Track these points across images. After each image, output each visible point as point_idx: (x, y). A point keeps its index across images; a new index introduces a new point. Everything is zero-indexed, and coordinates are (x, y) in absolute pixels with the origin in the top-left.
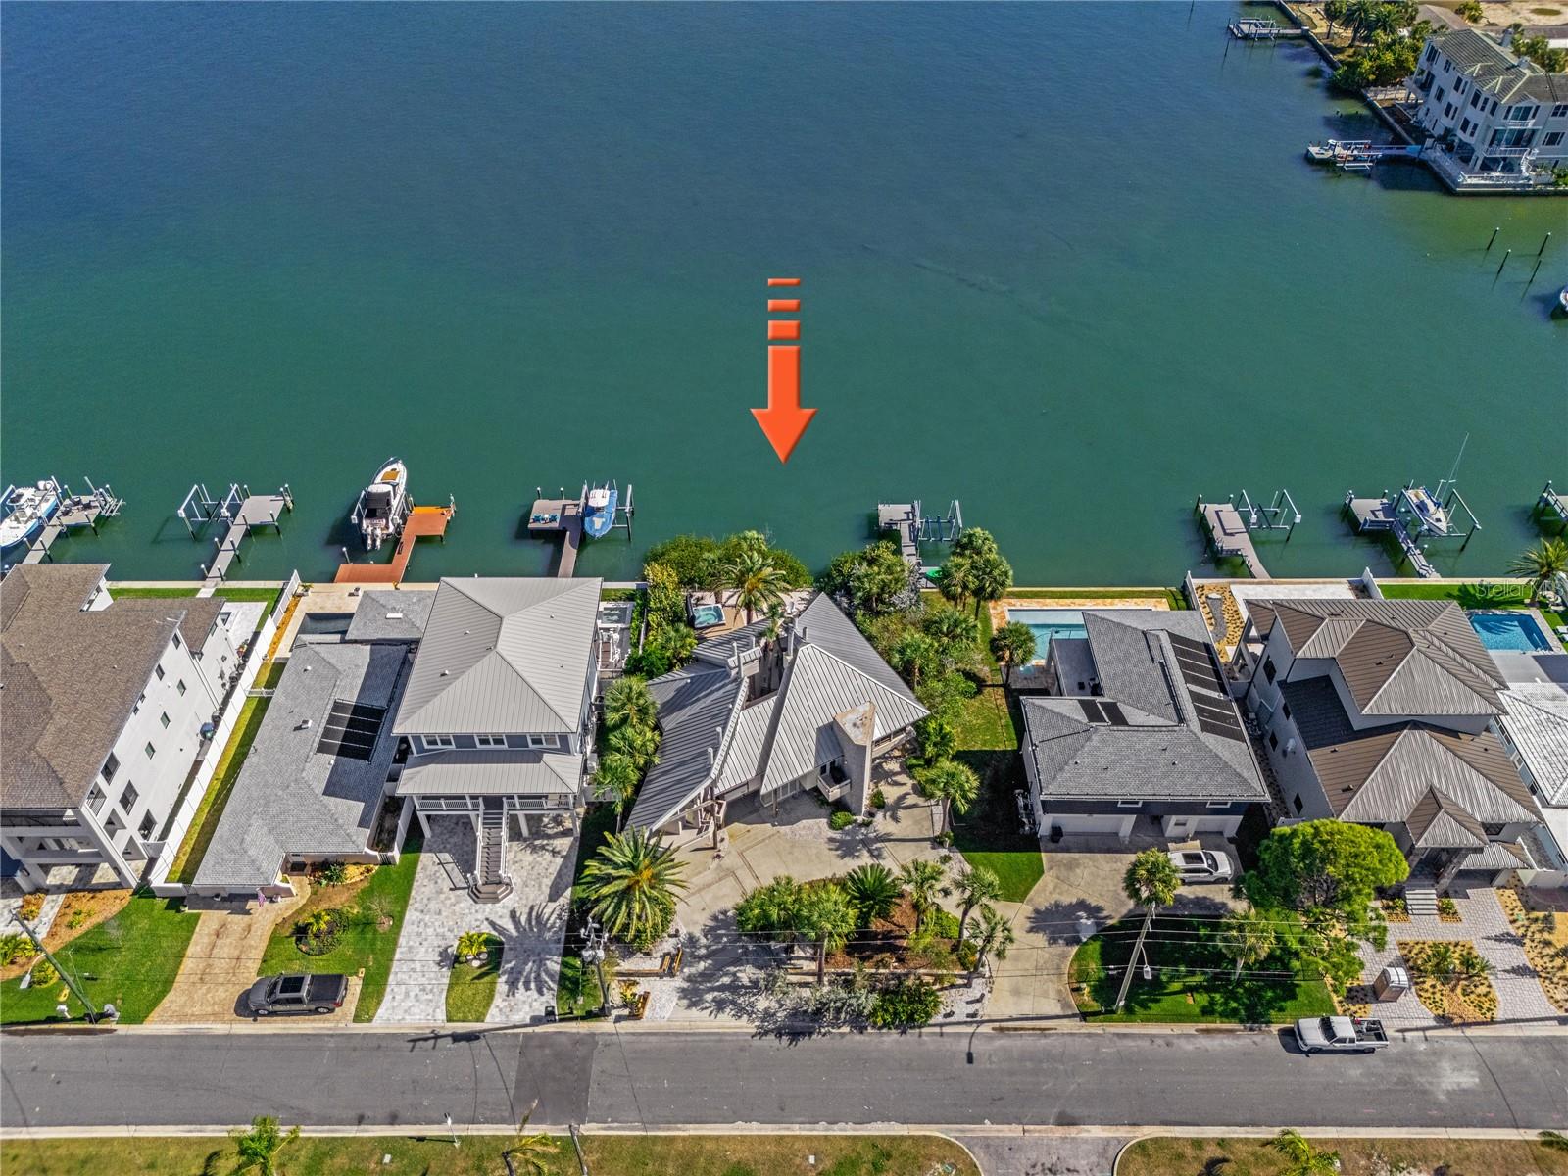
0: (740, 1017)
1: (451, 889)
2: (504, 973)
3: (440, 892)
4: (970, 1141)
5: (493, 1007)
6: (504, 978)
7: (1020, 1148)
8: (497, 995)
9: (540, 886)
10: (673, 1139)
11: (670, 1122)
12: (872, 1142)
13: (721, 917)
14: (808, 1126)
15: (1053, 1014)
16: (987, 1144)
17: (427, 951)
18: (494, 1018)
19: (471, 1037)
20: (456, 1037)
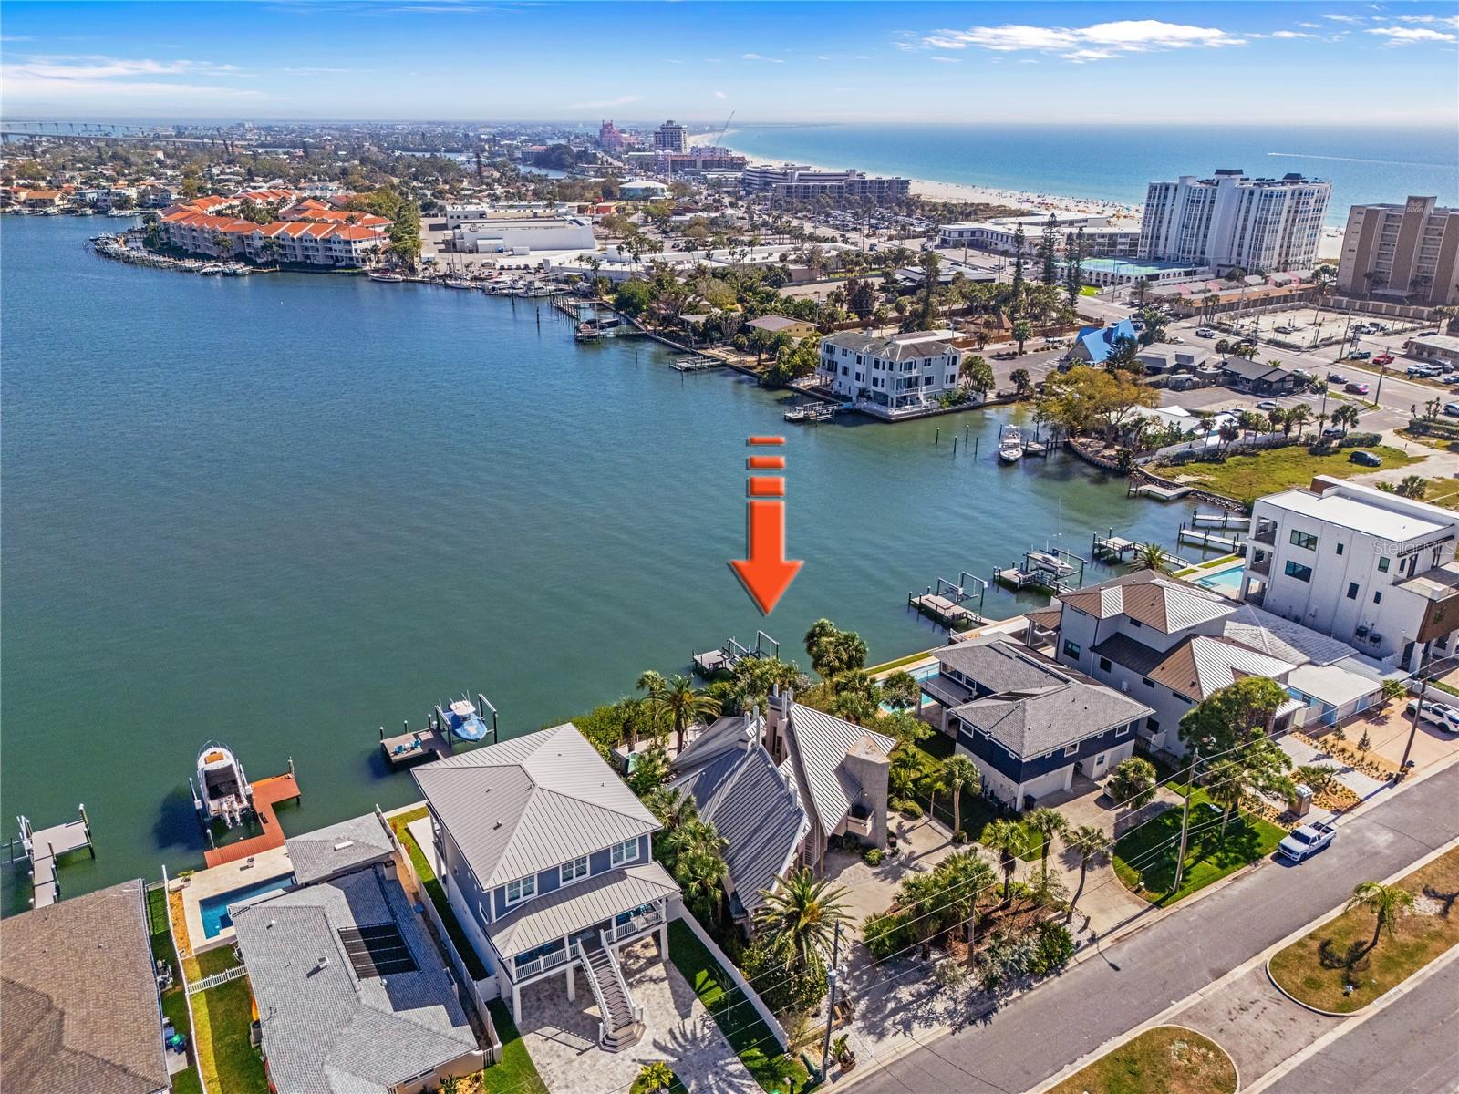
1: (578, 1054)
3: (570, 1061)
4: (1175, 1020)
7: (1210, 1007)
9: (668, 1012)
12: (1113, 1058)
14: (1058, 1074)
15: (1137, 913)
16: (1187, 1015)
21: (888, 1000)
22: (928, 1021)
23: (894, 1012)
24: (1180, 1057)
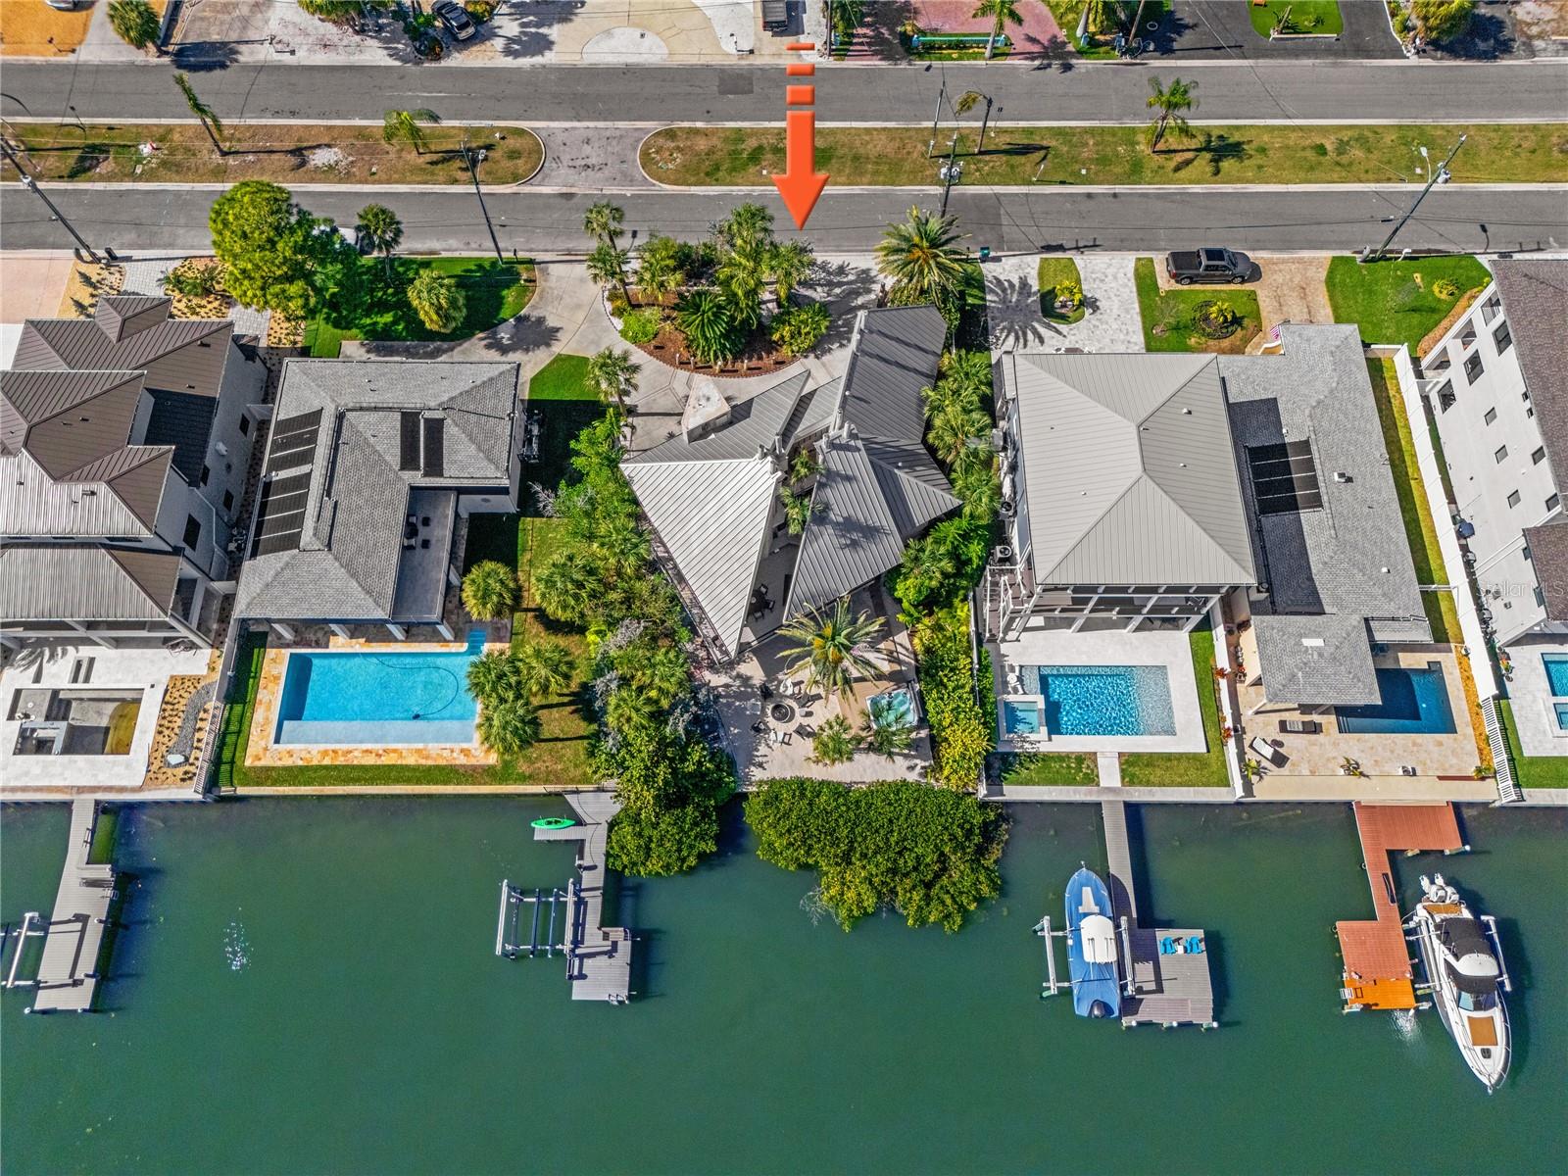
0: (824, 262)
2: (1035, 293)
4: (645, 183)
5: (1037, 268)
6: (1035, 288)
7: (607, 180)
8: (1036, 276)
10: (870, 184)
11: (875, 195)
12: (718, 182)
13: (845, 342)
15: (556, 265)
16: (632, 182)
17: (1111, 310)
18: (1033, 262)
19: (1048, 248)
20: (1060, 248)
21: (837, 295)
22: (824, 267)
23: (840, 284)
24: (675, 159)
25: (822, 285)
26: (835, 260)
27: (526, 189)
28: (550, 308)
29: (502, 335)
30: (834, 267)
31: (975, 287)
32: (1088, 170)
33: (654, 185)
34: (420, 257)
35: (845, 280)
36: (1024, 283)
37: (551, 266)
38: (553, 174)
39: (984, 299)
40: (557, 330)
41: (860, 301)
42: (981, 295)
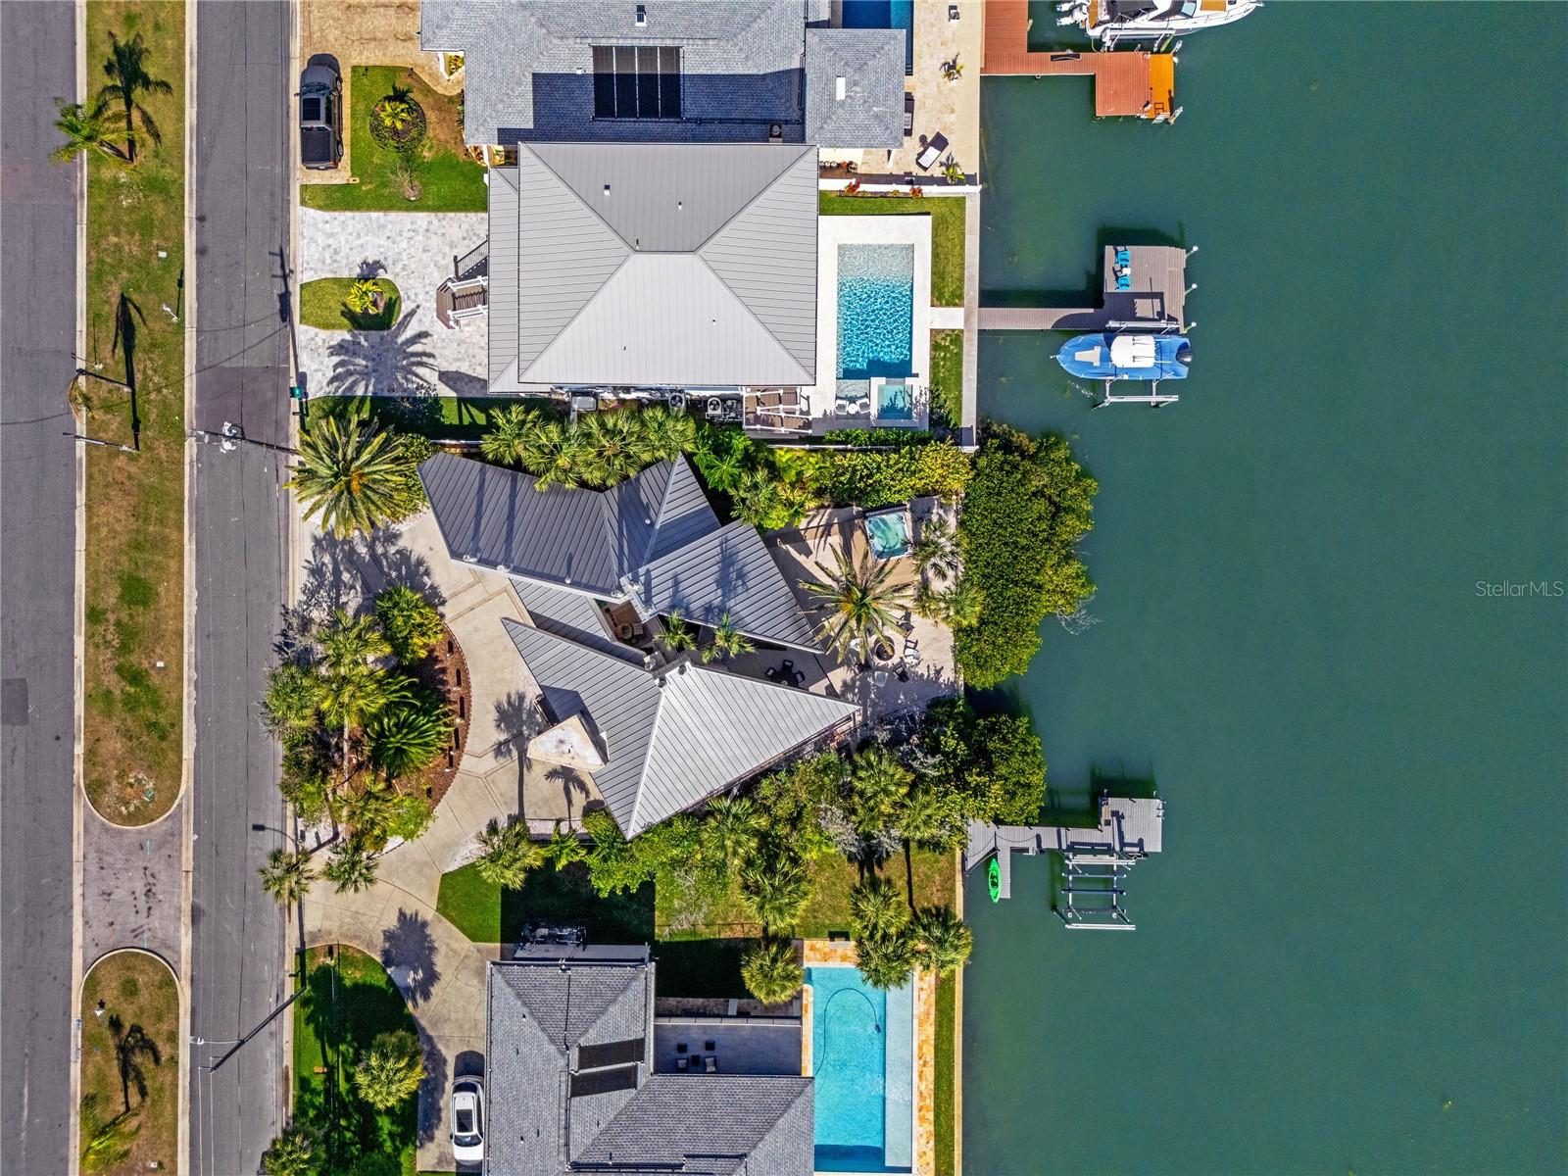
0: (304, 592)
1: (456, 257)
2: (354, 335)
3: (452, 245)
4: (176, 817)
5: (317, 330)
6: (348, 337)
7: (170, 865)
8: (328, 332)
9: (459, 360)
10: (181, 530)
11: (199, 526)
12: (176, 724)
13: (422, 569)
14: (193, 661)
15: (305, 922)
16: (175, 834)
17: (380, 246)
18: (304, 332)
19: (285, 312)
20: (285, 298)
21: (354, 577)
22: (311, 593)
24: (139, 781)
25: (338, 596)
26: (299, 578)
27: (185, 968)
28: (371, 926)
29: (410, 980)
30: (312, 580)
31: (345, 408)
32: (159, 248)
33: (180, 806)
34: (291, 1092)
35: (330, 567)
36: (339, 349)
37: (307, 928)
38: (160, 935)
39: (363, 399)
40: (402, 914)
41: (362, 550)
42: (356, 402)
